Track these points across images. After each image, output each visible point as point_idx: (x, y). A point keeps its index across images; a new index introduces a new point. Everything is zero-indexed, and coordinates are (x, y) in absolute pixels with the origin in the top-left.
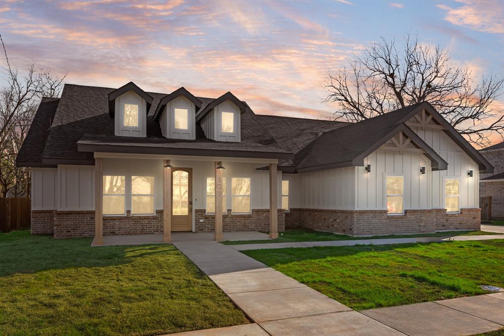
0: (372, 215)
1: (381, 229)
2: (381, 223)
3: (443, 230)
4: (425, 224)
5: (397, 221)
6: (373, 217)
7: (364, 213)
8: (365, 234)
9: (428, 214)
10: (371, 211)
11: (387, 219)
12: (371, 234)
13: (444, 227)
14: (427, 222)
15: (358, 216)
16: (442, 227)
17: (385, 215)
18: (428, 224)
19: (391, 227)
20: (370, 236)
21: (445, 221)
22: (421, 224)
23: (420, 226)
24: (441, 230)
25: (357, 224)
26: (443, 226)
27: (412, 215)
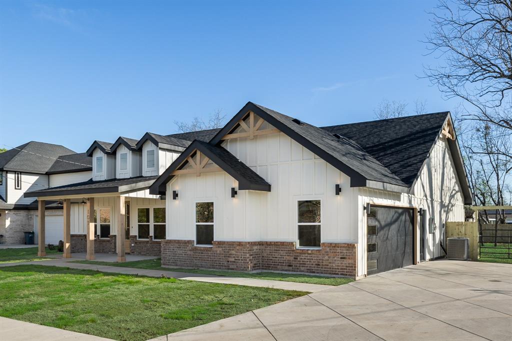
0: (177, 245)
1: (186, 261)
2: (185, 255)
3: (289, 271)
4: (235, 260)
5: (202, 253)
6: (178, 248)
7: (170, 243)
8: (171, 265)
9: (238, 248)
10: (175, 240)
11: (191, 250)
12: (177, 265)
13: (291, 268)
14: (238, 257)
15: (164, 246)
16: (287, 268)
17: (190, 245)
18: (239, 260)
19: (196, 260)
20: (175, 267)
21: (292, 258)
22: (230, 259)
23: (228, 262)
24: (286, 271)
25: (163, 253)
26: (290, 266)
27: (219, 247)
